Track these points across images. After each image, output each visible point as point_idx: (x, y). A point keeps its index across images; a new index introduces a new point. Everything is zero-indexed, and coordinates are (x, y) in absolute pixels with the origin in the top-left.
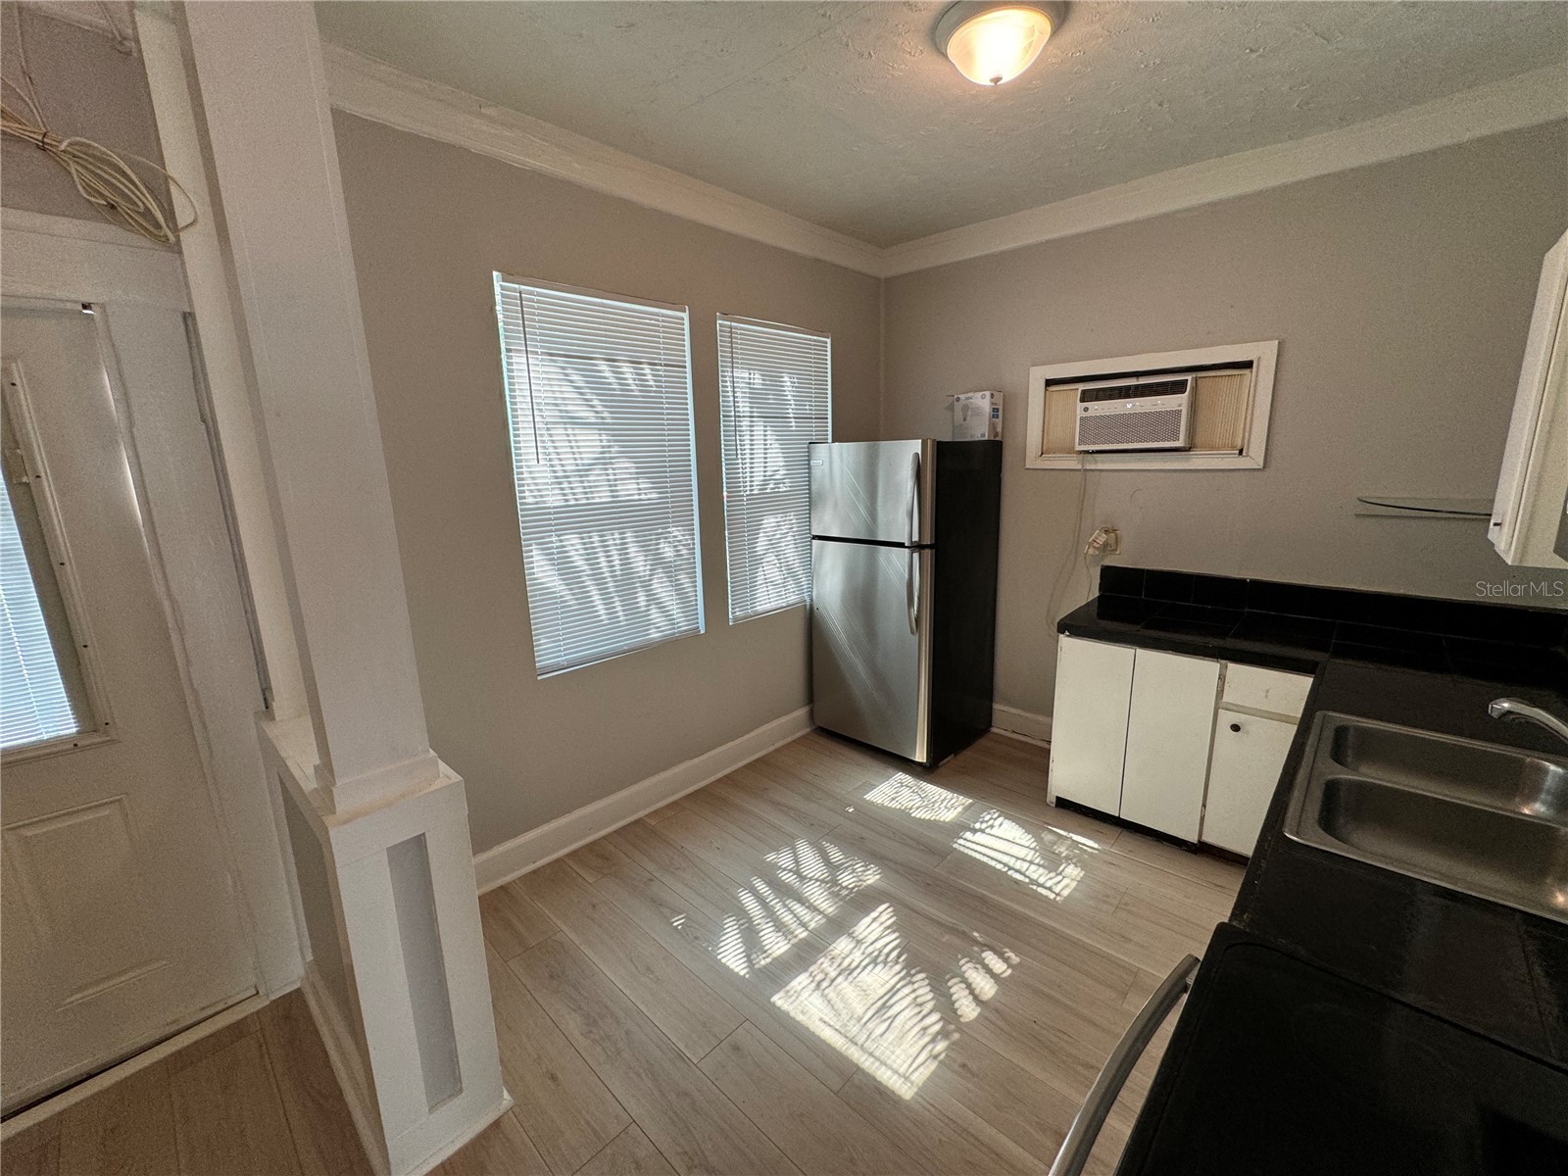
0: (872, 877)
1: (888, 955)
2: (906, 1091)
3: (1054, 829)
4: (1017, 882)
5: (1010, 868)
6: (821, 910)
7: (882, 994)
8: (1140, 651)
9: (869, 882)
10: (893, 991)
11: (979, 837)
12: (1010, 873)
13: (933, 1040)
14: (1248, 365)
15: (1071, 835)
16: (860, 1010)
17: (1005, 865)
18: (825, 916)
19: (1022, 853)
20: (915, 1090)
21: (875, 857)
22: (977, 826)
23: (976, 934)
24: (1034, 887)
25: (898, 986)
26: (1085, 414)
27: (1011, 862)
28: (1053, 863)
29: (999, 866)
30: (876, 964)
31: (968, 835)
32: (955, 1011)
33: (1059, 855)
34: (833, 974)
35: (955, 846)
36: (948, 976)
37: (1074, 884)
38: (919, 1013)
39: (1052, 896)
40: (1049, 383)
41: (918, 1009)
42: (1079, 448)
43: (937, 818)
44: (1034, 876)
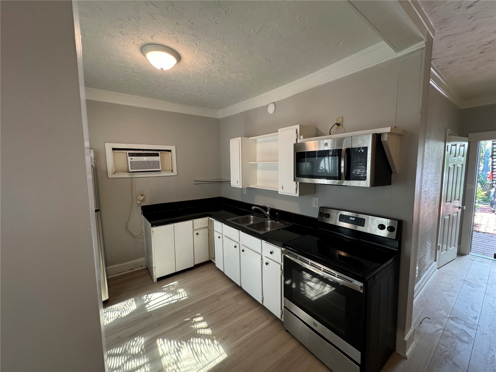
0: (142, 340)
1: (178, 346)
2: (225, 356)
3: (164, 286)
4: (176, 303)
5: (170, 302)
6: (143, 364)
7: (192, 353)
8: (175, 224)
9: (143, 342)
10: (193, 349)
11: (150, 304)
12: (171, 302)
13: (213, 343)
14: (170, 151)
15: (169, 285)
16: (194, 361)
17: (167, 302)
18: (147, 363)
19: (166, 297)
20: (225, 353)
21: (132, 336)
22: (146, 302)
23: (186, 320)
24: (180, 300)
25: (192, 347)
26: (131, 160)
27: (167, 300)
28: (175, 293)
29: (167, 304)
30: (180, 350)
31: (147, 306)
32: (207, 335)
33: (173, 290)
34: (175, 367)
35: (149, 311)
36: (196, 332)
37: (185, 292)
38: (203, 344)
39: (185, 298)
40: (114, 149)
41: (202, 344)
42: (130, 171)
43: (132, 310)
44: (176, 298)
